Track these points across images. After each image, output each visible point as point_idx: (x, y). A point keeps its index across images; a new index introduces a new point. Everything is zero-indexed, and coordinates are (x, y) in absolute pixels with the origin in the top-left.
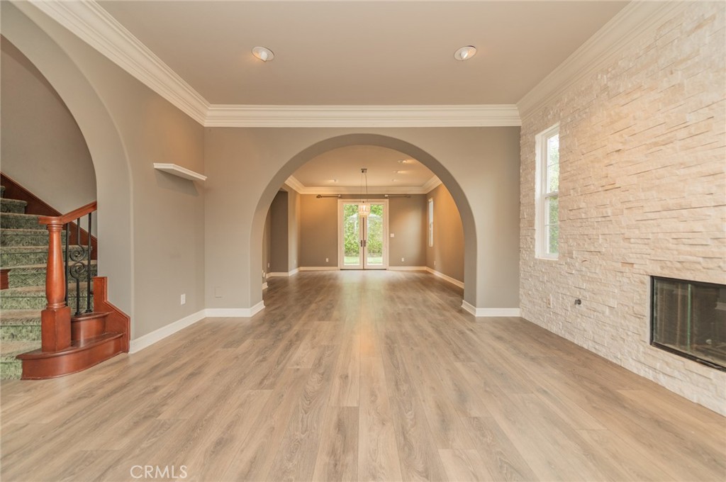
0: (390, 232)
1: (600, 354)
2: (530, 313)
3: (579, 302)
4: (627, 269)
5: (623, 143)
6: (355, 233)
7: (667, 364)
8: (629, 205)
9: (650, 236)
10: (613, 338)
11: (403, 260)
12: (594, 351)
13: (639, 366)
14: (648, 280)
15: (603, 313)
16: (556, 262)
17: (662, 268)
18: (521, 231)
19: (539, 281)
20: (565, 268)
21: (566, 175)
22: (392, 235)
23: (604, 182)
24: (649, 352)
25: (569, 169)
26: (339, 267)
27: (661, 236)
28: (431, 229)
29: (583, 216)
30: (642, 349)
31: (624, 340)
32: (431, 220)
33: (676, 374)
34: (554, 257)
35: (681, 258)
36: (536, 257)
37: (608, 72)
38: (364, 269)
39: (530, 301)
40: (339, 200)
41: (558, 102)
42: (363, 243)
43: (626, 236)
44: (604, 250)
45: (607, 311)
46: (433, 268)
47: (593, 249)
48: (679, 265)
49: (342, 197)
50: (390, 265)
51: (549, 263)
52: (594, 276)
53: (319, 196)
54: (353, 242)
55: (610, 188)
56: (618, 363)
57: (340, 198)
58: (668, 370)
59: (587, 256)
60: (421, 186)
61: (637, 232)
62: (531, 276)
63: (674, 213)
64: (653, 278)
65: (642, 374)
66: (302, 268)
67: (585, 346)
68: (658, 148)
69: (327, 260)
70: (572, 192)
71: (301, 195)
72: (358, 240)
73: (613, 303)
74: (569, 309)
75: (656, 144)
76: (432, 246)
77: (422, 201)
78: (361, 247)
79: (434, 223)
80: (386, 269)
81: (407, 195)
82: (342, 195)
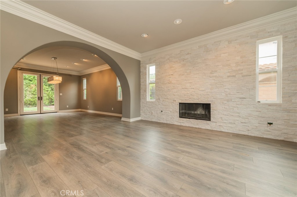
0: (60, 93)
1: (168, 123)
2: (145, 117)
3: (162, 111)
4: (174, 102)
5: (173, 73)
7: (183, 120)
8: (175, 87)
9: (179, 94)
10: (171, 118)
11: (68, 106)
12: (166, 123)
13: (177, 123)
14: (179, 104)
15: (169, 113)
16: (155, 102)
17: (182, 101)
18: (141, 93)
19: (149, 108)
20: (158, 103)
21: (157, 78)
22: (61, 94)
23: (168, 81)
24: (179, 119)
25: (158, 77)
26: (19, 114)
27: (182, 94)
28: (85, 92)
29: (163, 89)
30: (178, 119)
31: (174, 118)
32: (85, 86)
33: (185, 122)
34: (153, 100)
35: (185, 99)
36: (147, 100)
37: (169, 55)
38: (41, 113)
39: (145, 114)
41: (154, 58)
42: (40, 98)
43: (174, 94)
44: (168, 98)
45: (169, 112)
46: (87, 109)
47: (166, 98)
48: (185, 100)
50: (60, 110)
51: (152, 102)
52: (166, 104)
55: (170, 83)
56: (173, 124)
57: (20, 70)
58: (183, 122)
59: (164, 99)
60: (79, 71)
61: (176, 93)
62: (145, 106)
63: (184, 90)
64: (180, 103)
65: (178, 124)
67: (164, 122)
68: (181, 76)
69: (7, 110)
70: (159, 83)
73: (171, 110)
74: (159, 114)
75: (180, 75)
76: (86, 99)
77: (79, 79)
78: (39, 100)
79: (87, 89)
80: (57, 112)
81: (70, 75)
82: (21, 68)
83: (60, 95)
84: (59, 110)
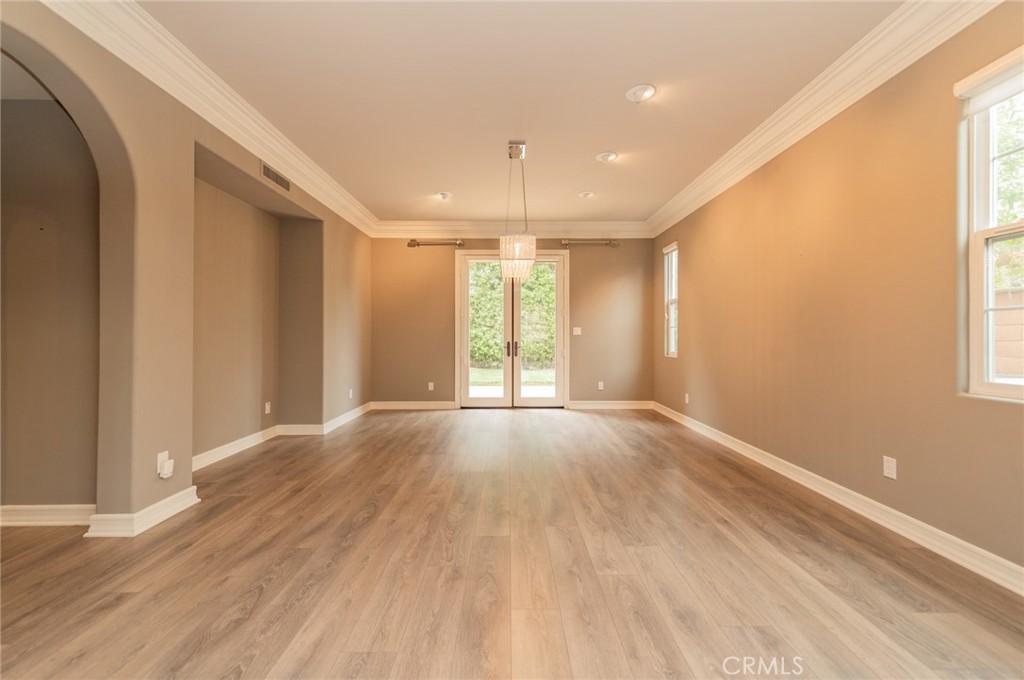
0: (573, 325)
6: (497, 326)
11: (601, 385)
22: (577, 331)
26: (457, 403)
28: (673, 316)
32: (672, 291)
38: (513, 407)
40: (459, 253)
42: (512, 348)
49: (463, 244)
50: (573, 397)
53: (413, 243)
54: (491, 343)
57: (460, 246)
60: (645, 220)
66: (374, 405)
69: (431, 386)
71: (373, 241)
72: (500, 340)
76: (676, 356)
77: (647, 255)
78: (509, 355)
79: (680, 302)
80: (562, 408)
81: (610, 240)
82: (462, 240)
83: (575, 334)
84: (571, 400)
